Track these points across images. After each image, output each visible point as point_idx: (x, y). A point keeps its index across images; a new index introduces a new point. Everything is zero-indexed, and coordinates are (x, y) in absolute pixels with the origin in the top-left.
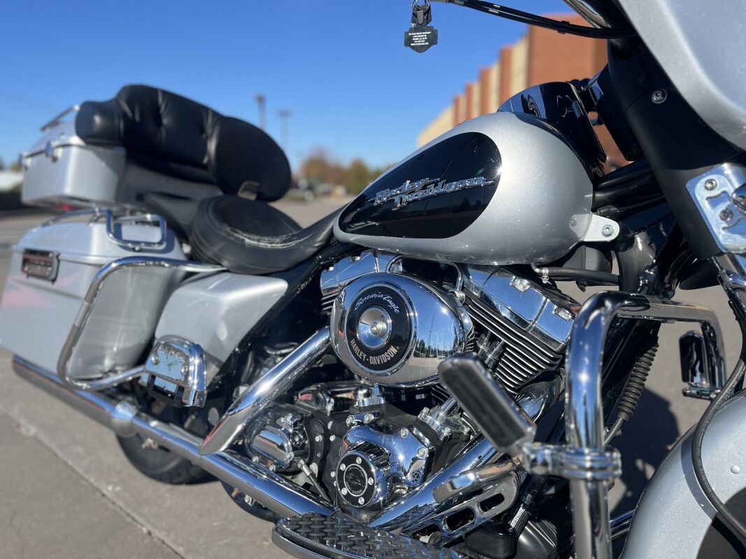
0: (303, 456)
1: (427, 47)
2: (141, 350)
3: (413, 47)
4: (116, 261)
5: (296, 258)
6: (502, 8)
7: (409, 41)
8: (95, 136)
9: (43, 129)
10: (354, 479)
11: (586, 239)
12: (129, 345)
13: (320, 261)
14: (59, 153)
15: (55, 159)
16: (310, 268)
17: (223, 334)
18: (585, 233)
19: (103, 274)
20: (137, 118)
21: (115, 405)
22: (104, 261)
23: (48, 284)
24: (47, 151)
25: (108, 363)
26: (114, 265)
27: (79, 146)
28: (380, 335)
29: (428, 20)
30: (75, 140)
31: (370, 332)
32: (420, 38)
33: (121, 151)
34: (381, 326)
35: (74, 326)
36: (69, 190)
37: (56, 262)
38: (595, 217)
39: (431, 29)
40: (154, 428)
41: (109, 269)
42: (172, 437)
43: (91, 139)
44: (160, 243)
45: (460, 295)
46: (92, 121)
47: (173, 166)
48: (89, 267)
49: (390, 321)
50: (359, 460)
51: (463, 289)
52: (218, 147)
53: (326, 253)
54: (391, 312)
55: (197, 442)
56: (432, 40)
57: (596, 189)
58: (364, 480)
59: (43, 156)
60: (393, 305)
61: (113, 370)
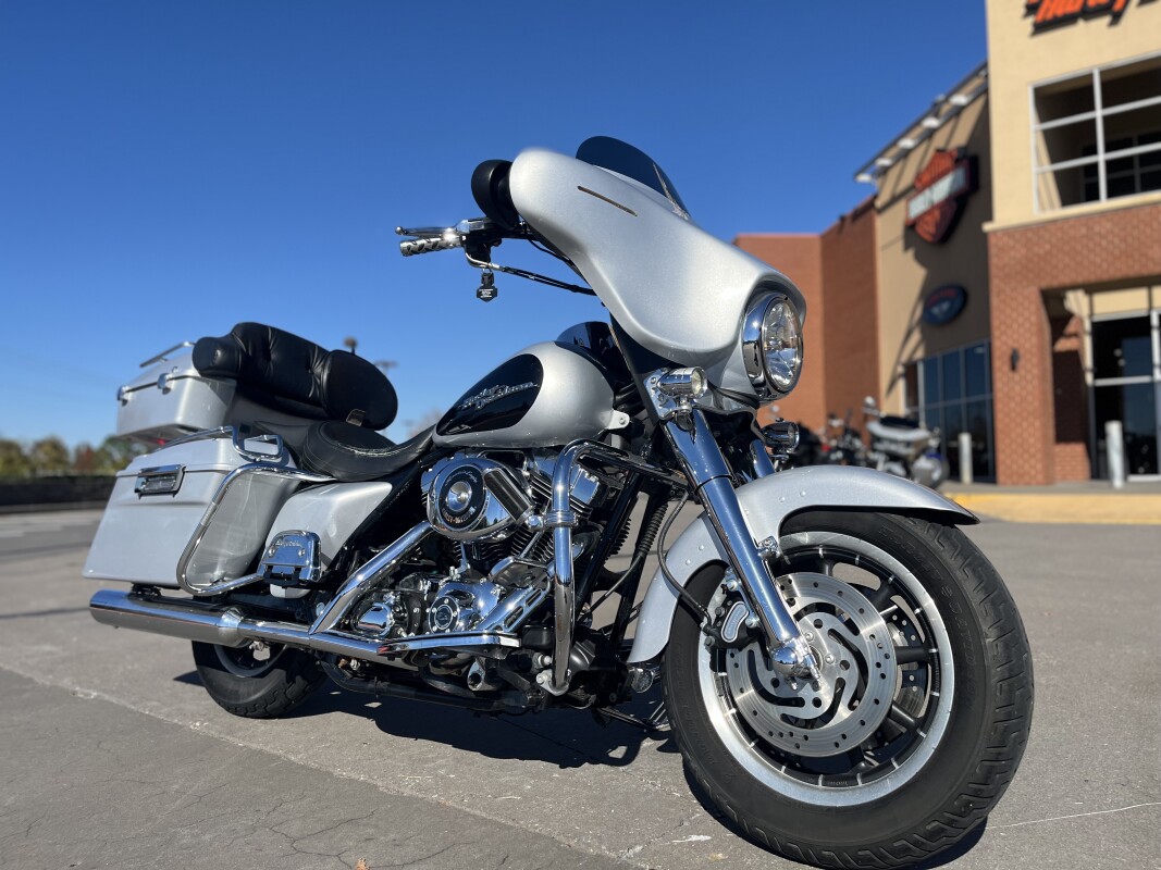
0: (403, 625)
1: (490, 298)
2: (250, 558)
3: (482, 299)
4: (240, 468)
5: (400, 463)
6: (537, 276)
7: (479, 294)
8: (216, 368)
9: (143, 365)
10: (443, 616)
11: (610, 428)
12: (239, 554)
13: (421, 464)
14: (172, 385)
15: (166, 390)
16: (412, 471)
17: (333, 532)
18: (608, 424)
19: (229, 480)
20: (250, 353)
21: (220, 617)
22: (230, 468)
23: (169, 498)
24: (161, 384)
25: (218, 573)
26: (239, 471)
27: (195, 378)
28: (462, 502)
29: (492, 282)
30: (193, 371)
31: (455, 499)
32: (486, 293)
33: (233, 383)
34: (464, 495)
35: (200, 525)
36: (179, 420)
37: (181, 473)
38: (615, 412)
39: (493, 287)
40: (262, 627)
41: (234, 475)
42: (282, 631)
43: (207, 371)
44: (277, 456)
45: (526, 474)
46: (215, 354)
47: (279, 398)
48: (216, 474)
49: (470, 492)
50: (447, 601)
51: (528, 470)
52: (329, 376)
53: (426, 458)
54: (471, 482)
55: (304, 628)
56: (494, 294)
57: (616, 394)
58: (450, 614)
59: (155, 387)
60: (472, 477)
61: (222, 579)
